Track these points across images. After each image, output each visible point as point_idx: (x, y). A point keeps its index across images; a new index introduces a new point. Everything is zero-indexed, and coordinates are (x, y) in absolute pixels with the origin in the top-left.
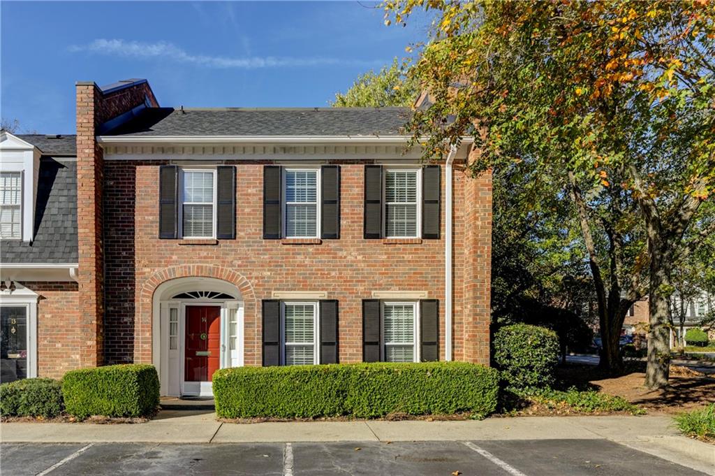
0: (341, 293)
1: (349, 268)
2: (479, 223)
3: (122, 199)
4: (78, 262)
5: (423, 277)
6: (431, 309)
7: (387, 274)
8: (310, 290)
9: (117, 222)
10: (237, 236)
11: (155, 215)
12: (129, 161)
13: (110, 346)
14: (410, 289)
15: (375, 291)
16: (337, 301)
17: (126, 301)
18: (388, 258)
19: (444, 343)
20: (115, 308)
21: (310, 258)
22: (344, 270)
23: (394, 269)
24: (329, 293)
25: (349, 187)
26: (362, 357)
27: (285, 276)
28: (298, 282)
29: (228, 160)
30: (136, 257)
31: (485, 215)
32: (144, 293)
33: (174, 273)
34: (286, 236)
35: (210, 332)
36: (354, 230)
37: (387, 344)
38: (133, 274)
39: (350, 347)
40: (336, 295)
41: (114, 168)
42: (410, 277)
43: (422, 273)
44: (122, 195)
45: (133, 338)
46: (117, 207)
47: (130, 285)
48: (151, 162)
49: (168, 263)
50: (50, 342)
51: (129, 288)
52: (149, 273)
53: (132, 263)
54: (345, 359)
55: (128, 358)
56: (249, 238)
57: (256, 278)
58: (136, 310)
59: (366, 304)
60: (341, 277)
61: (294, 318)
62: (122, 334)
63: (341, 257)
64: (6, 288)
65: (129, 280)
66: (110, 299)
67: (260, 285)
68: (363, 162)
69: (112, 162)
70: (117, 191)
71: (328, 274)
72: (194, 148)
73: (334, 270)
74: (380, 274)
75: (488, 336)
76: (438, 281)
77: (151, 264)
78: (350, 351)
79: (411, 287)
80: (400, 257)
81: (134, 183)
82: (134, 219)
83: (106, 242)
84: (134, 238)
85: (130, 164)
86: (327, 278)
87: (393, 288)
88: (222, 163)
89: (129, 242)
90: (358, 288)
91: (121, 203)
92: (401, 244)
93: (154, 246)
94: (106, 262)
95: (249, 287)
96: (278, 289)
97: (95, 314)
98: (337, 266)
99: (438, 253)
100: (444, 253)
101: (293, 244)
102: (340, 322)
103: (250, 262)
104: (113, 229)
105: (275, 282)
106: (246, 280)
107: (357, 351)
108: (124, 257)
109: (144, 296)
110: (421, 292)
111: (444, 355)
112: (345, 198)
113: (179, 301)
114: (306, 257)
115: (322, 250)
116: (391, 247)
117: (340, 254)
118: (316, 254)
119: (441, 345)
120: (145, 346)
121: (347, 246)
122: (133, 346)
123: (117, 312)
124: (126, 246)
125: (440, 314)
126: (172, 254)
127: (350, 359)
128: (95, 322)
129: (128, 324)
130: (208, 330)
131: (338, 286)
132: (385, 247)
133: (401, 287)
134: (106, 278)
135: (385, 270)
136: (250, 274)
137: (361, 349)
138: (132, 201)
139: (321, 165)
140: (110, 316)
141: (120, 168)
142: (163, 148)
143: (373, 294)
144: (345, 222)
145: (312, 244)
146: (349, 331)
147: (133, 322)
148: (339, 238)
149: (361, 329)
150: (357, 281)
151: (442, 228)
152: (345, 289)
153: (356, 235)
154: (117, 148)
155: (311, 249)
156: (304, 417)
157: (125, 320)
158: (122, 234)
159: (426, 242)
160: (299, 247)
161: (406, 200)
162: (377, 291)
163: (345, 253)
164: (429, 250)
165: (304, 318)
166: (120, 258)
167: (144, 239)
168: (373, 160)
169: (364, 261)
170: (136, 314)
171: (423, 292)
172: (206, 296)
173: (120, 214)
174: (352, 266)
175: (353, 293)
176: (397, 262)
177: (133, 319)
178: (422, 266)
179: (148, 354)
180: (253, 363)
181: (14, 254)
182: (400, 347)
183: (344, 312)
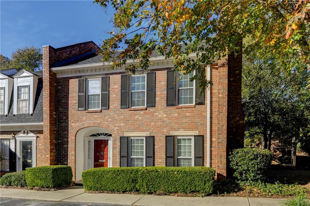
0: (156, 133)
1: (159, 121)
2: (221, 95)
3: (64, 94)
4: (43, 122)
5: (196, 124)
6: (200, 140)
7: (177, 123)
8: (141, 132)
9: (62, 104)
10: (110, 108)
11: (76, 100)
12: (67, 77)
13: (59, 158)
14: (189, 130)
15: (172, 132)
16: (154, 137)
17: (65, 138)
18: (178, 115)
19: (206, 157)
20: (61, 141)
21: (141, 116)
22: (157, 122)
23: (181, 121)
24: (150, 133)
25: (160, 82)
26: (165, 164)
27: (130, 125)
28: (136, 128)
29: (106, 74)
30: (69, 119)
31: (224, 91)
32: (72, 135)
33: (84, 125)
34: (131, 107)
35: (105, 151)
36: (162, 102)
37: (178, 157)
38: (68, 126)
39: (160, 159)
40: (153, 134)
41: (61, 81)
42: (189, 124)
43: (195, 122)
44: (64, 92)
45: (68, 154)
46: (62, 98)
47: (67, 131)
48: (75, 77)
49: (82, 121)
50: (41, 155)
51: (66, 132)
52: (74, 125)
53: (67, 121)
54: (158, 164)
55: (66, 163)
56: (114, 108)
57: (118, 127)
58: (69, 142)
59: (168, 138)
60: (156, 125)
61: (135, 145)
62: (64, 152)
63: (156, 116)
64: (25, 133)
65: (66, 129)
66: (59, 137)
67: (119, 130)
68: (166, 69)
69: (60, 79)
70: (62, 91)
71: (150, 124)
72: (92, 69)
73: (152, 122)
74: (174, 123)
75: (225, 153)
76: (203, 126)
77: (75, 121)
78: (159, 161)
79: (190, 129)
80: (184, 115)
81: (69, 87)
82: (68, 102)
83: (58, 113)
84: (68, 111)
85: (67, 79)
86: (149, 126)
87: (181, 130)
88: (103, 75)
89: (66, 112)
90: (164, 130)
91: (64, 96)
92: (185, 108)
93: (76, 114)
94: (58, 121)
95: (115, 131)
96: (127, 132)
97: (49, 144)
98: (154, 120)
99: (203, 112)
100: (207, 112)
101: (134, 110)
102: (155, 147)
103: (115, 119)
104: (60, 107)
105: (126, 128)
106: (113, 128)
107: (163, 161)
108: (64, 119)
109: (72, 136)
110: (195, 131)
111: (206, 163)
112: (158, 87)
113: (91, 138)
114: (140, 116)
115: (147, 113)
116: (180, 110)
117: (155, 114)
118: (144, 114)
119: (205, 158)
120: (72, 157)
121: (158, 110)
122: (68, 158)
123: (61, 143)
124: (65, 114)
125: (205, 142)
126: (83, 117)
127: (160, 164)
128: (49, 147)
129: (66, 148)
130: (104, 150)
131: (155, 129)
132: (177, 110)
133: (185, 129)
134: (58, 128)
135: (177, 121)
136: (115, 125)
137: (165, 160)
138: (67, 95)
139: (146, 72)
140: (59, 144)
141: (64, 81)
142: (79, 71)
143: (171, 133)
144: (158, 99)
145: (142, 110)
146: (159, 151)
147: (68, 147)
148: (155, 106)
149: (165, 150)
150: (163, 127)
151: (206, 99)
152: (158, 131)
153: (163, 105)
154: (62, 72)
155: (142, 112)
156: (118, 192)
157: (65, 146)
158: (64, 109)
159: (197, 106)
160: (137, 111)
161: (188, 86)
162: (173, 132)
163: (157, 114)
164: (199, 110)
165: (140, 145)
166: (63, 119)
167: (72, 111)
168: (171, 68)
169: (167, 117)
170: (69, 143)
171: (196, 131)
172: (103, 135)
173: (63, 101)
174: (161, 119)
175: (161, 133)
176: (183, 117)
177: (68, 146)
178: (195, 118)
179: (74, 161)
180: (116, 165)
181: (25, 119)
182: (186, 159)
183: (157, 142)
